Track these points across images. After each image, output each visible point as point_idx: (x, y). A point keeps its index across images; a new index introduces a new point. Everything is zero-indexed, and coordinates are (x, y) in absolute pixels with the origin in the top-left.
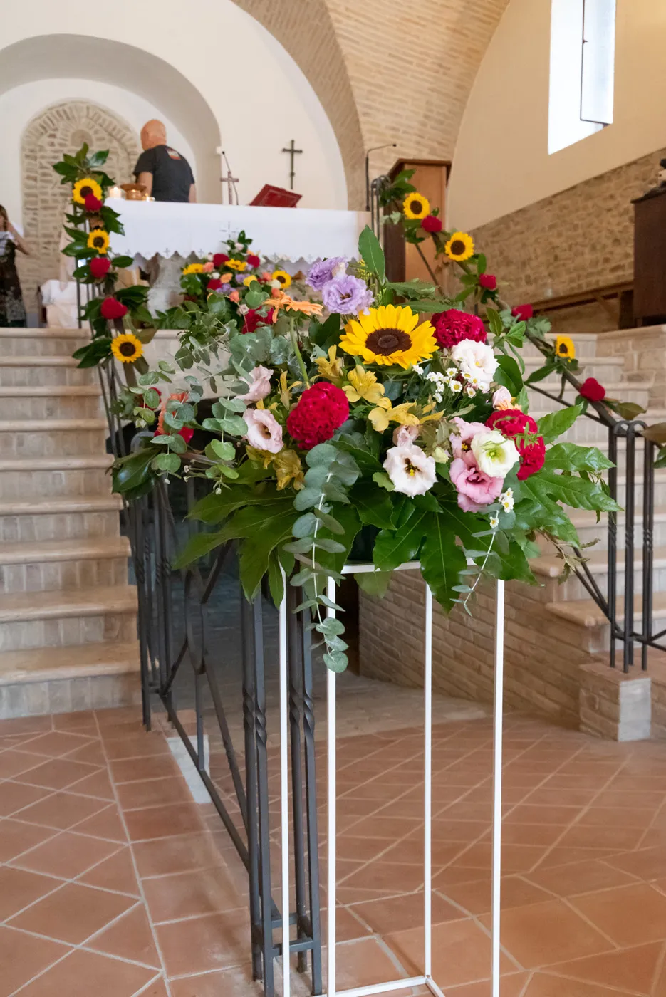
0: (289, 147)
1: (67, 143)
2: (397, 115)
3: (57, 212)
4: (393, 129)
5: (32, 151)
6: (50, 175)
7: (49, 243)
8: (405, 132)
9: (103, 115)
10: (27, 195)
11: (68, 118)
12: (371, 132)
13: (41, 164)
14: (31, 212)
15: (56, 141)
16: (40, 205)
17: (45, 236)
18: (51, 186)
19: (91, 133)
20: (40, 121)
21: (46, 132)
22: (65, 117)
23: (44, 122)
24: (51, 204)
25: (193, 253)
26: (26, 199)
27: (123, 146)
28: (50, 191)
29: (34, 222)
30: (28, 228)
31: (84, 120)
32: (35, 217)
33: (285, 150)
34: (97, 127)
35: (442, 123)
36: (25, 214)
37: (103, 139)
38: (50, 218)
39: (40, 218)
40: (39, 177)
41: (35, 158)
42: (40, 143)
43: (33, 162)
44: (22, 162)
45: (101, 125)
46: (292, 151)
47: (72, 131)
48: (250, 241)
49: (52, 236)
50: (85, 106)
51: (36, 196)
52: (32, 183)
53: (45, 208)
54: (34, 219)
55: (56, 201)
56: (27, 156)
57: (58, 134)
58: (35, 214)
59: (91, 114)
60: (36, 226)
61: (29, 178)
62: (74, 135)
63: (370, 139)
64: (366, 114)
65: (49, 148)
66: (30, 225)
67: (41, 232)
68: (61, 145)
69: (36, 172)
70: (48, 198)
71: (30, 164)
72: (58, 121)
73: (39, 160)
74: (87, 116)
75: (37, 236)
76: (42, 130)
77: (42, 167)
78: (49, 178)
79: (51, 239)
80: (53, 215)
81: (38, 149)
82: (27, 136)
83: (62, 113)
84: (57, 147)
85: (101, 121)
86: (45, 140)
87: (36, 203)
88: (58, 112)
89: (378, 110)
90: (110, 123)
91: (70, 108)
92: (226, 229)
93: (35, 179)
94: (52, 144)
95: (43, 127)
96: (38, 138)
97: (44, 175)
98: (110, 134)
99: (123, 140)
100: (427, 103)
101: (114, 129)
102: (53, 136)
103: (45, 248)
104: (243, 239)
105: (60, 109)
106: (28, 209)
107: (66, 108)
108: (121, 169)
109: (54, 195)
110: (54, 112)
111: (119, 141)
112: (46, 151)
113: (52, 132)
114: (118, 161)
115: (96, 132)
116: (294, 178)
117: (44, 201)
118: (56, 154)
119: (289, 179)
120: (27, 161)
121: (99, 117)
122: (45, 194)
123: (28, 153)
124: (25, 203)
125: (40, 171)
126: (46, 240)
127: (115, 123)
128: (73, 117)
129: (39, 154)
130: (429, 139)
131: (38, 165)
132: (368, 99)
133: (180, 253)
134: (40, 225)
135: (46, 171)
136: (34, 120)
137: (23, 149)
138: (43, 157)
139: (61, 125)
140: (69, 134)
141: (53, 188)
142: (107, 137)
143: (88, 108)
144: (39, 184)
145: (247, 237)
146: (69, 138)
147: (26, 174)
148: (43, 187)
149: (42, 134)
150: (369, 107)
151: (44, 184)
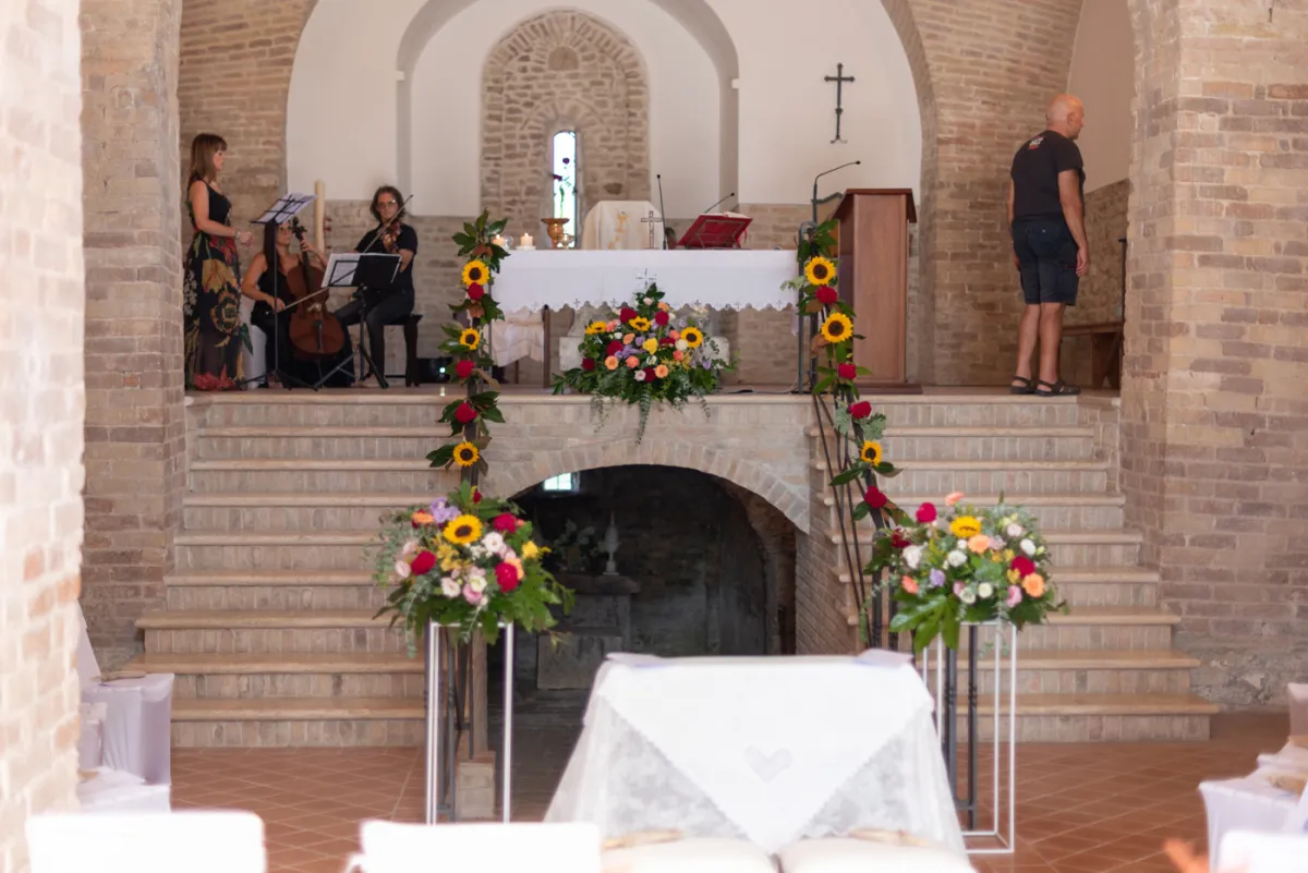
0: (835, 74)
1: (543, 66)
2: (976, 35)
3: (526, 161)
4: (973, 53)
5: (496, 81)
6: (518, 111)
7: (513, 202)
8: (990, 57)
9: (594, 27)
10: (487, 140)
11: (546, 33)
12: (940, 58)
13: (507, 96)
14: (492, 162)
15: (529, 65)
16: (504, 152)
17: (508, 193)
18: (519, 125)
19: (576, 49)
20: (509, 41)
21: (517, 54)
22: (541, 31)
23: (515, 41)
24: (518, 150)
25: (605, 303)
26: (486, 145)
27: (620, 66)
28: (518, 132)
29: (496, 176)
30: (488, 185)
31: (567, 34)
32: (497, 168)
33: (828, 79)
34: (585, 42)
35: (1045, 42)
36: (483, 165)
37: (592, 57)
38: (515, 169)
39: (502, 170)
40: (504, 115)
41: (501, 91)
42: (507, 69)
43: (497, 95)
44: (483, 97)
45: (590, 40)
46: (840, 79)
47: (551, 50)
48: (661, 295)
49: (517, 193)
50: (569, 15)
51: (499, 140)
52: (495, 123)
53: (510, 156)
54: (496, 172)
55: (526, 146)
56: (490, 89)
57: (532, 56)
58: (497, 165)
59: (577, 26)
60: (496, 181)
61: (491, 117)
62: (553, 55)
63: (939, 69)
64: (930, 36)
65: (520, 76)
66: (489, 179)
67: (503, 188)
68: (536, 70)
69: (501, 109)
70: (516, 141)
71: (492, 99)
72: (533, 39)
73: (505, 92)
74: (572, 28)
75: (498, 195)
76: (513, 53)
77: (510, 101)
78: (517, 115)
79: (517, 198)
80: (520, 165)
81: (505, 77)
82: (491, 62)
83: (538, 27)
84: (530, 73)
85: (589, 35)
86: (516, 64)
87: (497, 150)
88: (533, 27)
89: (949, 30)
90: (603, 35)
91: (549, 21)
92: (643, 276)
93: (499, 119)
94: (524, 70)
95: (513, 49)
96: (505, 64)
97: (511, 111)
98: (602, 51)
99: (619, 58)
100: (1020, 18)
101: (607, 44)
102: (525, 59)
103: (509, 210)
104: (654, 292)
105: (536, 23)
106: (489, 159)
107: (544, 21)
108: (615, 96)
109: (523, 137)
110: (528, 27)
111: (615, 58)
112: (515, 79)
113: (524, 54)
114: (611, 85)
115: (583, 49)
116: (841, 116)
117: (509, 147)
118: (529, 83)
119: (835, 116)
120: (489, 94)
121: (589, 29)
122: (512, 136)
123: (491, 84)
124: (485, 150)
125: (507, 106)
126: (510, 199)
127: (609, 35)
128: (553, 30)
129: (506, 85)
130: (1028, 64)
131: (505, 99)
132: (933, 17)
133: (592, 303)
134: (502, 179)
135: (514, 106)
136: (501, 41)
137: (485, 79)
138: (511, 88)
139: (537, 43)
140: (547, 55)
141: (522, 129)
142: (598, 55)
143: (573, 18)
144: (504, 124)
145: (659, 290)
146: (546, 60)
147: (487, 113)
148: (511, 128)
149: (511, 58)
150: (937, 28)
151: (511, 124)
